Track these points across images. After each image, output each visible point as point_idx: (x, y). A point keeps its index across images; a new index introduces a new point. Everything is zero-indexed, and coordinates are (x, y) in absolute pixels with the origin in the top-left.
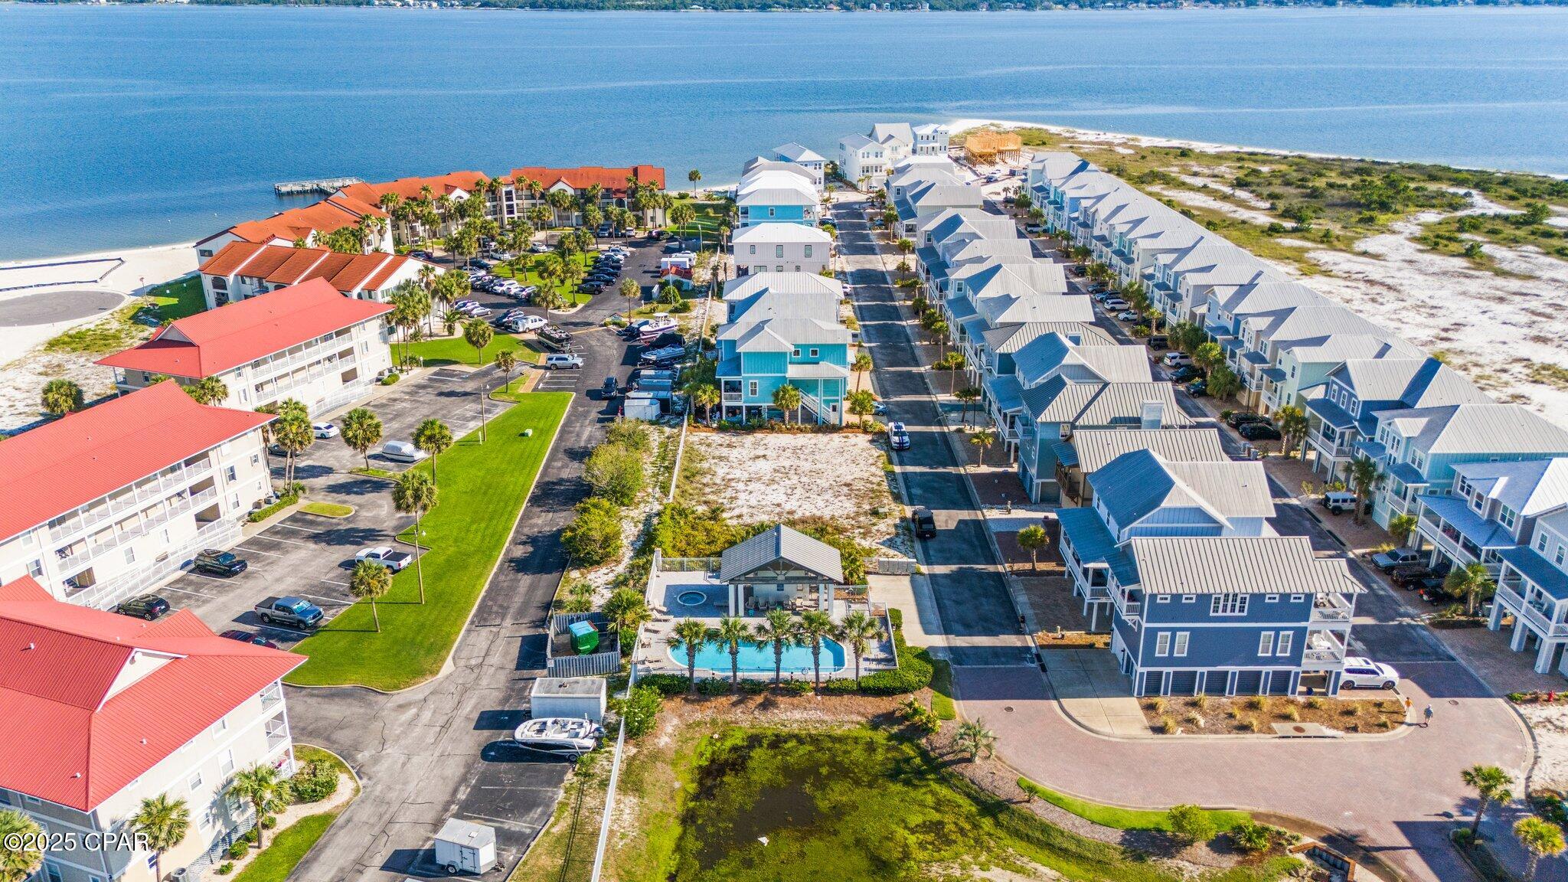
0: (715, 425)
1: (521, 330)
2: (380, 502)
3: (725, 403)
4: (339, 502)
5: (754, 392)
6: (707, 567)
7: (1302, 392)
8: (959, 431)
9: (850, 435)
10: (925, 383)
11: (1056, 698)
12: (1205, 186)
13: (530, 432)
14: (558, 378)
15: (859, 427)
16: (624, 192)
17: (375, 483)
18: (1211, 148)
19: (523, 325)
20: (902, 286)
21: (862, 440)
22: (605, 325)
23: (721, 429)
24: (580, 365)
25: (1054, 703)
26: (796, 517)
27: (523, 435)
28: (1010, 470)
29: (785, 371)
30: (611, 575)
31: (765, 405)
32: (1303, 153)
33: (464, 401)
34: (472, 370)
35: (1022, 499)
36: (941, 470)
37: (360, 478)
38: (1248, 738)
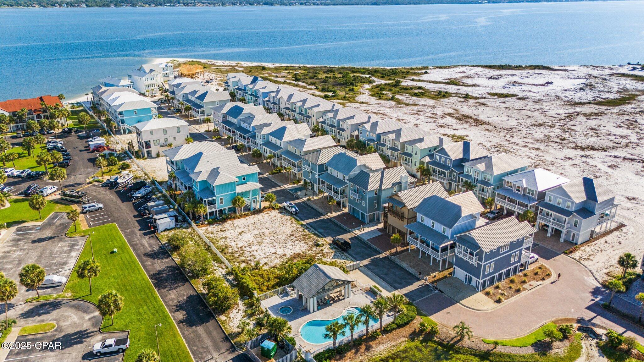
0: (206, 223)
1: (45, 195)
2: (67, 314)
3: (208, 211)
4: (39, 322)
5: (222, 203)
6: (278, 293)
7: (422, 160)
8: (309, 200)
9: (269, 212)
10: (272, 181)
11: (458, 302)
12: (285, 81)
13: (115, 250)
14: (96, 217)
15: (269, 208)
16: (40, 111)
17: (50, 304)
18: (271, 65)
19: (46, 192)
20: (217, 139)
21: (275, 213)
22: (90, 183)
23: (210, 224)
24: (103, 207)
25: (458, 304)
26: (289, 256)
27: (113, 252)
28: (344, 212)
29: (235, 190)
30: (240, 312)
31: (227, 207)
32: (305, 65)
33: (53, 242)
34: (39, 223)
35: (361, 223)
36: (319, 219)
37: (37, 303)
38: (523, 294)
